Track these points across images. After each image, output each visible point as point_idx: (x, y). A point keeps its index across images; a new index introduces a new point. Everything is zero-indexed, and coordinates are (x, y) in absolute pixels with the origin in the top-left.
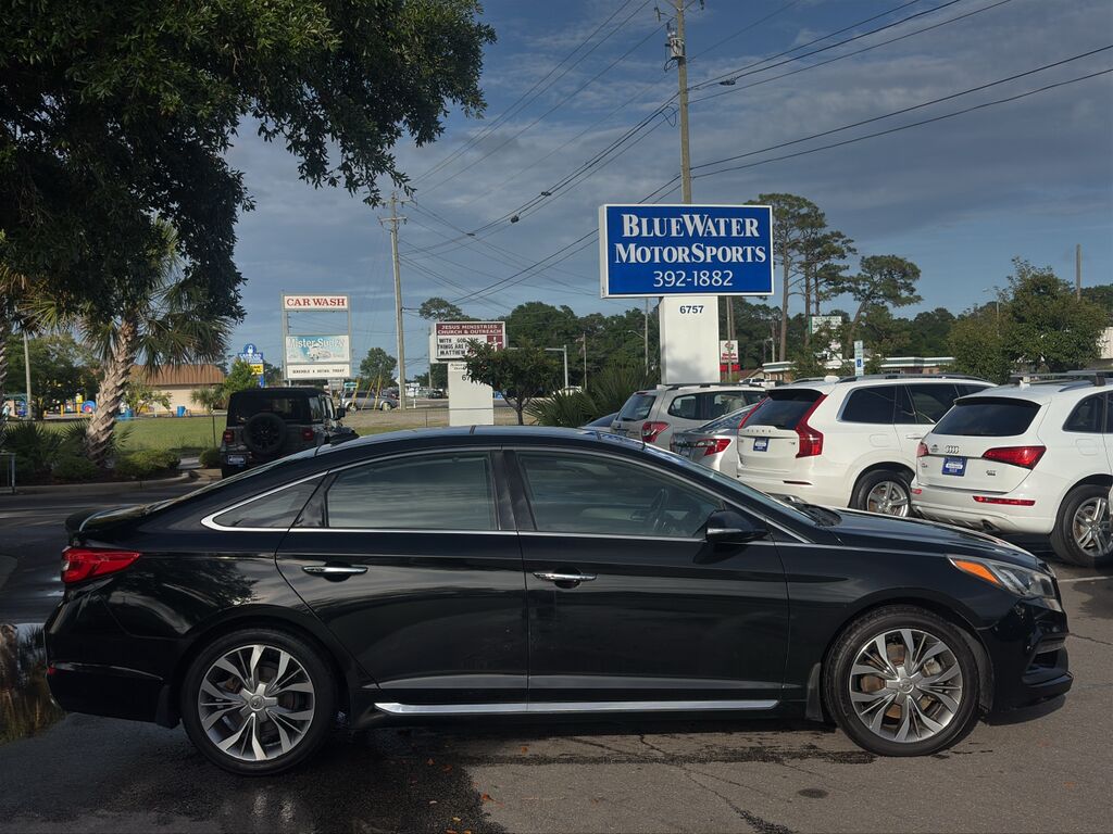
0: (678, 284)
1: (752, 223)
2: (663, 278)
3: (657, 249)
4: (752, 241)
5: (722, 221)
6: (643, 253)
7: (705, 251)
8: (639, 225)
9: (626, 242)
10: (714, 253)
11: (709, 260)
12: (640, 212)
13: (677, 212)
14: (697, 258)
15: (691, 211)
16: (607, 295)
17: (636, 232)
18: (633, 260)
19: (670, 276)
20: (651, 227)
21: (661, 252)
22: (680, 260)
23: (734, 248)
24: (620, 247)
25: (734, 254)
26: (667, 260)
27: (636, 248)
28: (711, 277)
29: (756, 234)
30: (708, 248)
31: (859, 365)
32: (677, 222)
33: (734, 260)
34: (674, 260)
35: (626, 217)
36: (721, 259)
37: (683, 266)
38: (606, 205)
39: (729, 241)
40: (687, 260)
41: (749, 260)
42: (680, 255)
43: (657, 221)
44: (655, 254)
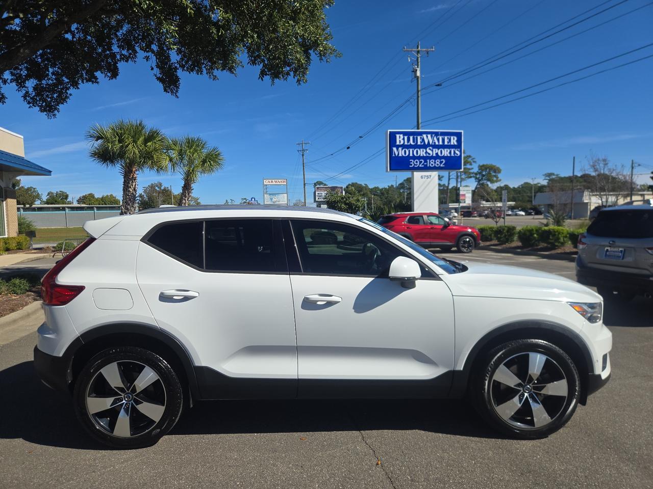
0: (420, 166)
1: (454, 139)
2: (414, 163)
3: (411, 150)
4: (454, 147)
5: (441, 138)
6: (405, 152)
7: (432, 151)
8: (404, 139)
9: (398, 147)
10: (437, 152)
11: (434, 155)
12: (404, 134)
13: (421, 134)
14: (429, 154)
15: (427, 133)
16: (388, 170)
17: (402, 143)
18: (400, 155)
19: (417, 162)
20: (409, 140)
21: (413, 152)
22: (422, 155)
23: (446, 150)
24: (395, 149)
25: (446, 152)
26: (415, 155)
27: (402, 149)
28: (435, 163)
29: (456, 143)
30: (434, 150)
32: (421, 138)
33: (446, 155)
34: (419, 155)
35: (398, 136)
36: (439, 154)
37: (423, 157)
38: (389, 131)
39: (443, 147)
40: (425, 155)
41: (452, 154)
42: (422, 153)
43: (411, 138)
44: (411, 152)
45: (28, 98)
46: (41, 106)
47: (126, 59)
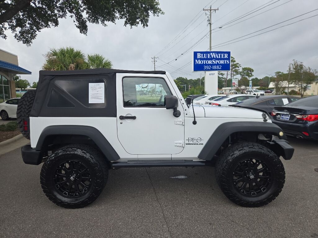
0: (209, 69)
1: (226, 55)
3: (205, 61)
4: (226, 59)
5: (219, 54)
6: (202, 62)
7: (215, 61)
8: (201, 55)
9: (198, 59)
11: (216, 63)
12: (201, 53)
13: (209, 53)
14: (214, 63)
15: (213, 52)
16: (193, 71)
17: (200, 57)
18: (199, 63)
19: (207, 67)
20: (203, 56)
21: (205, 62)
22: (210, 63)
24: (196, 60)
25: (222, 62)
26: (207, 63)
27: (200, 61)
28: (216, 67)
29: (227, 57)
31: (250, 86)
32: (209, 55)
33: (222, 63)
35: (198, 54)
36: (219, 63)
37: (210, 65)
39: (221, 59)
40: (211, 63)
41: (225, 63)
42: (210, 62)
43: (205, 55)
44: (204, 62)
45: (17, 37)
46: (23, 41)
47: (61, 17)
